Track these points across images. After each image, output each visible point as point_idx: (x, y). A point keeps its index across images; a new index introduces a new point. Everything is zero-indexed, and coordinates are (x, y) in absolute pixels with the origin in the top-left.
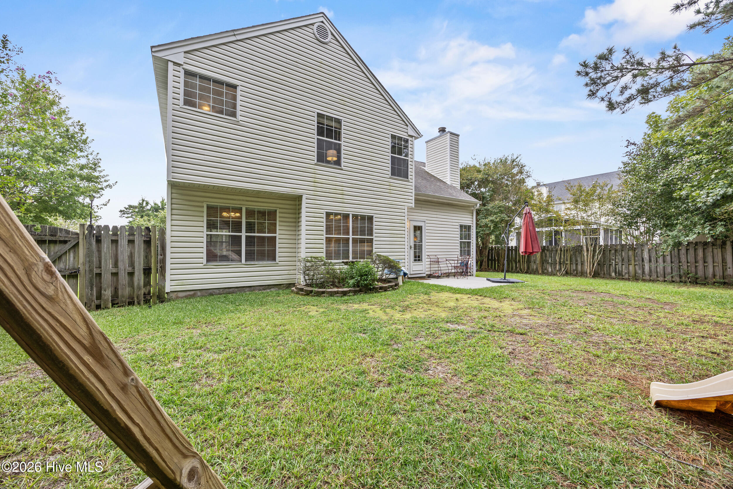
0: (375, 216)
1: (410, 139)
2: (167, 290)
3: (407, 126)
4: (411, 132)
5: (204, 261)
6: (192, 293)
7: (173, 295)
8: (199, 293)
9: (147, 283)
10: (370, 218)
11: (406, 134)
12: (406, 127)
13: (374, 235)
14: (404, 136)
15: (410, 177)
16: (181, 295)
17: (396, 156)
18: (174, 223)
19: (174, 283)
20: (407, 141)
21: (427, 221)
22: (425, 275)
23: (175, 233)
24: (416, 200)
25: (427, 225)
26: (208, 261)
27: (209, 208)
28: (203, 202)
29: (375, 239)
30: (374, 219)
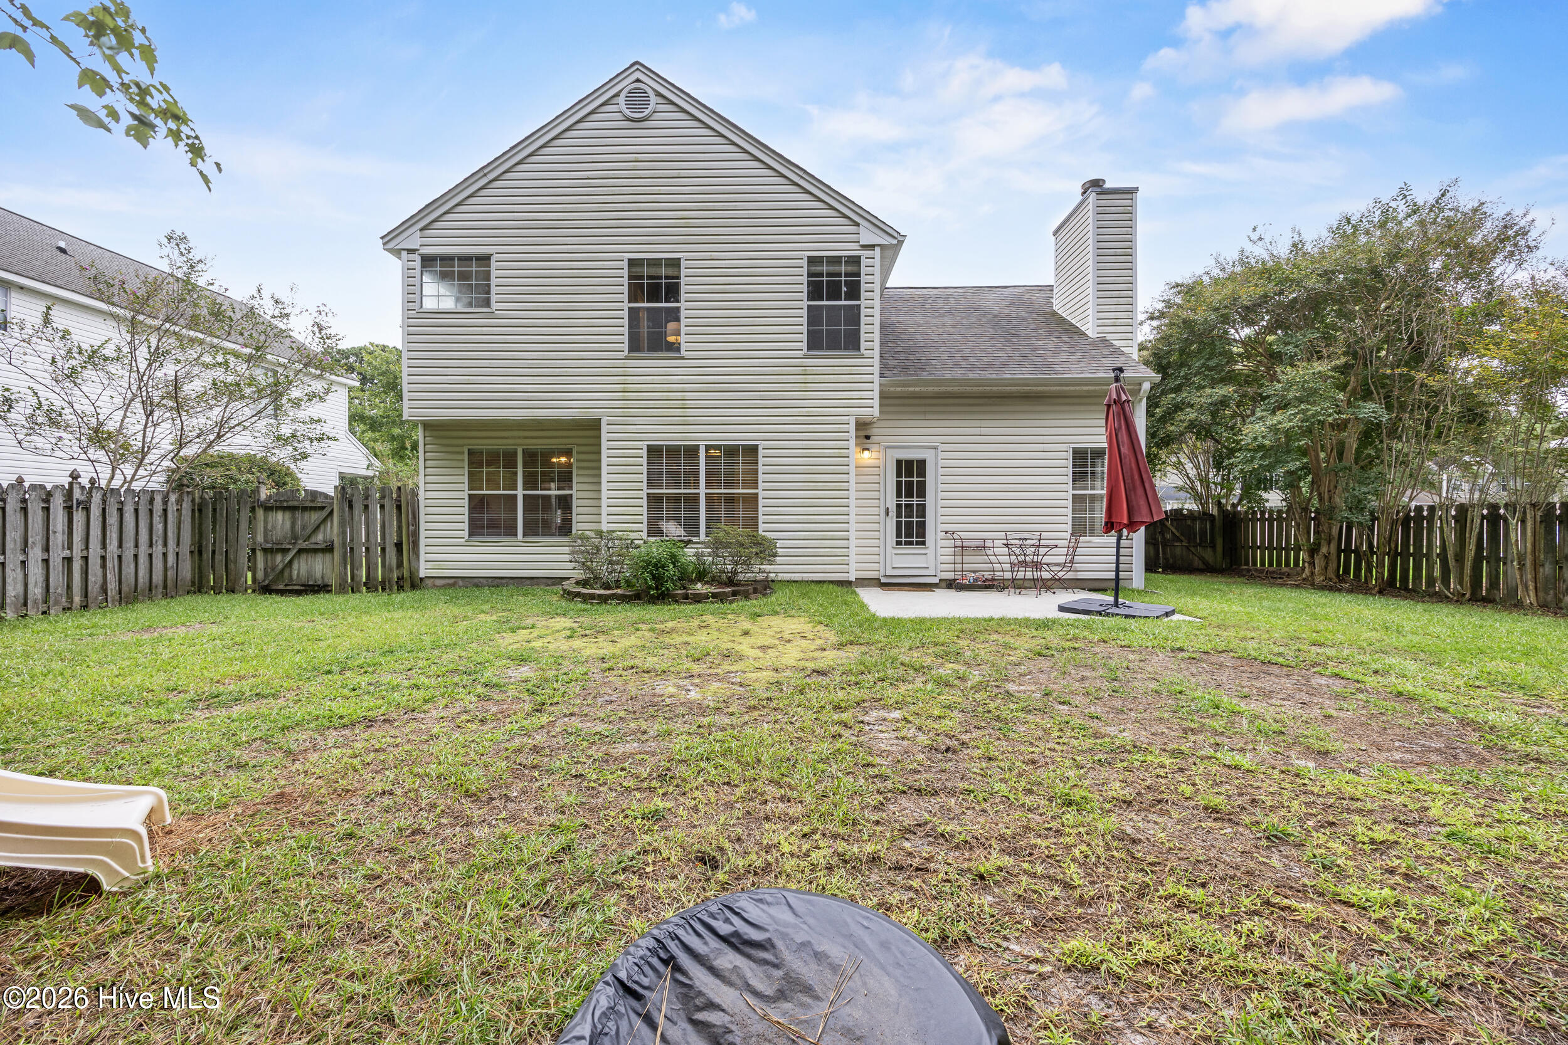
0: (762, 444)
1: (863, 253)
2: (422, 575)
3: (858, 225)
4: (868, 236)
5: (466, 534)
6: (451, 581)
7: (429, 582)
8: (461, 583)
9: (400, 565)
10: (752, 451)
11: (855, 246)
12: (853, 229)
13: (761, 485)
14: (850, 250)
15: (863, 345)
16: (439, 582)
17: (825, 303)
18: (429, 479)
19: (429, 565)
20: (856, 261)
21: (942, 447)
22: (936, 580)
23: (430, 494)
24: (883, 396)
25: (941, 455)
26: (470, 535)
27: (471, 453)
28: (462, 446)
29: (761, 494)
30: (761, 452)
